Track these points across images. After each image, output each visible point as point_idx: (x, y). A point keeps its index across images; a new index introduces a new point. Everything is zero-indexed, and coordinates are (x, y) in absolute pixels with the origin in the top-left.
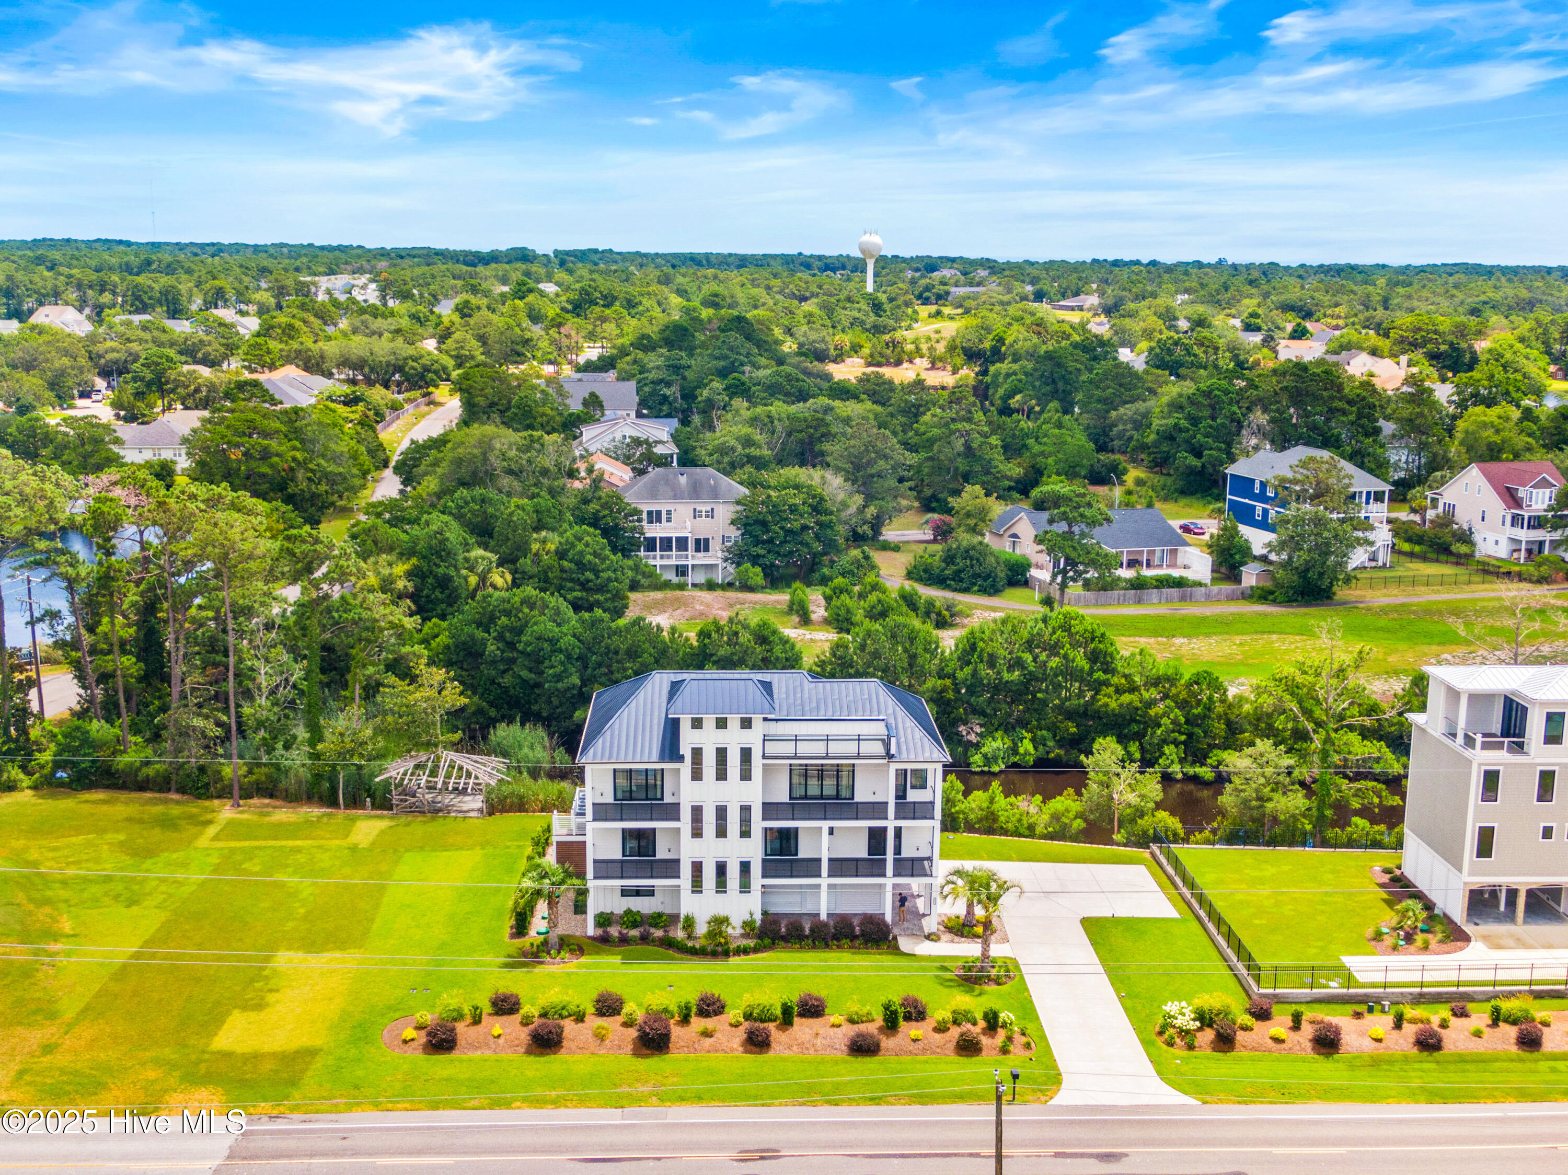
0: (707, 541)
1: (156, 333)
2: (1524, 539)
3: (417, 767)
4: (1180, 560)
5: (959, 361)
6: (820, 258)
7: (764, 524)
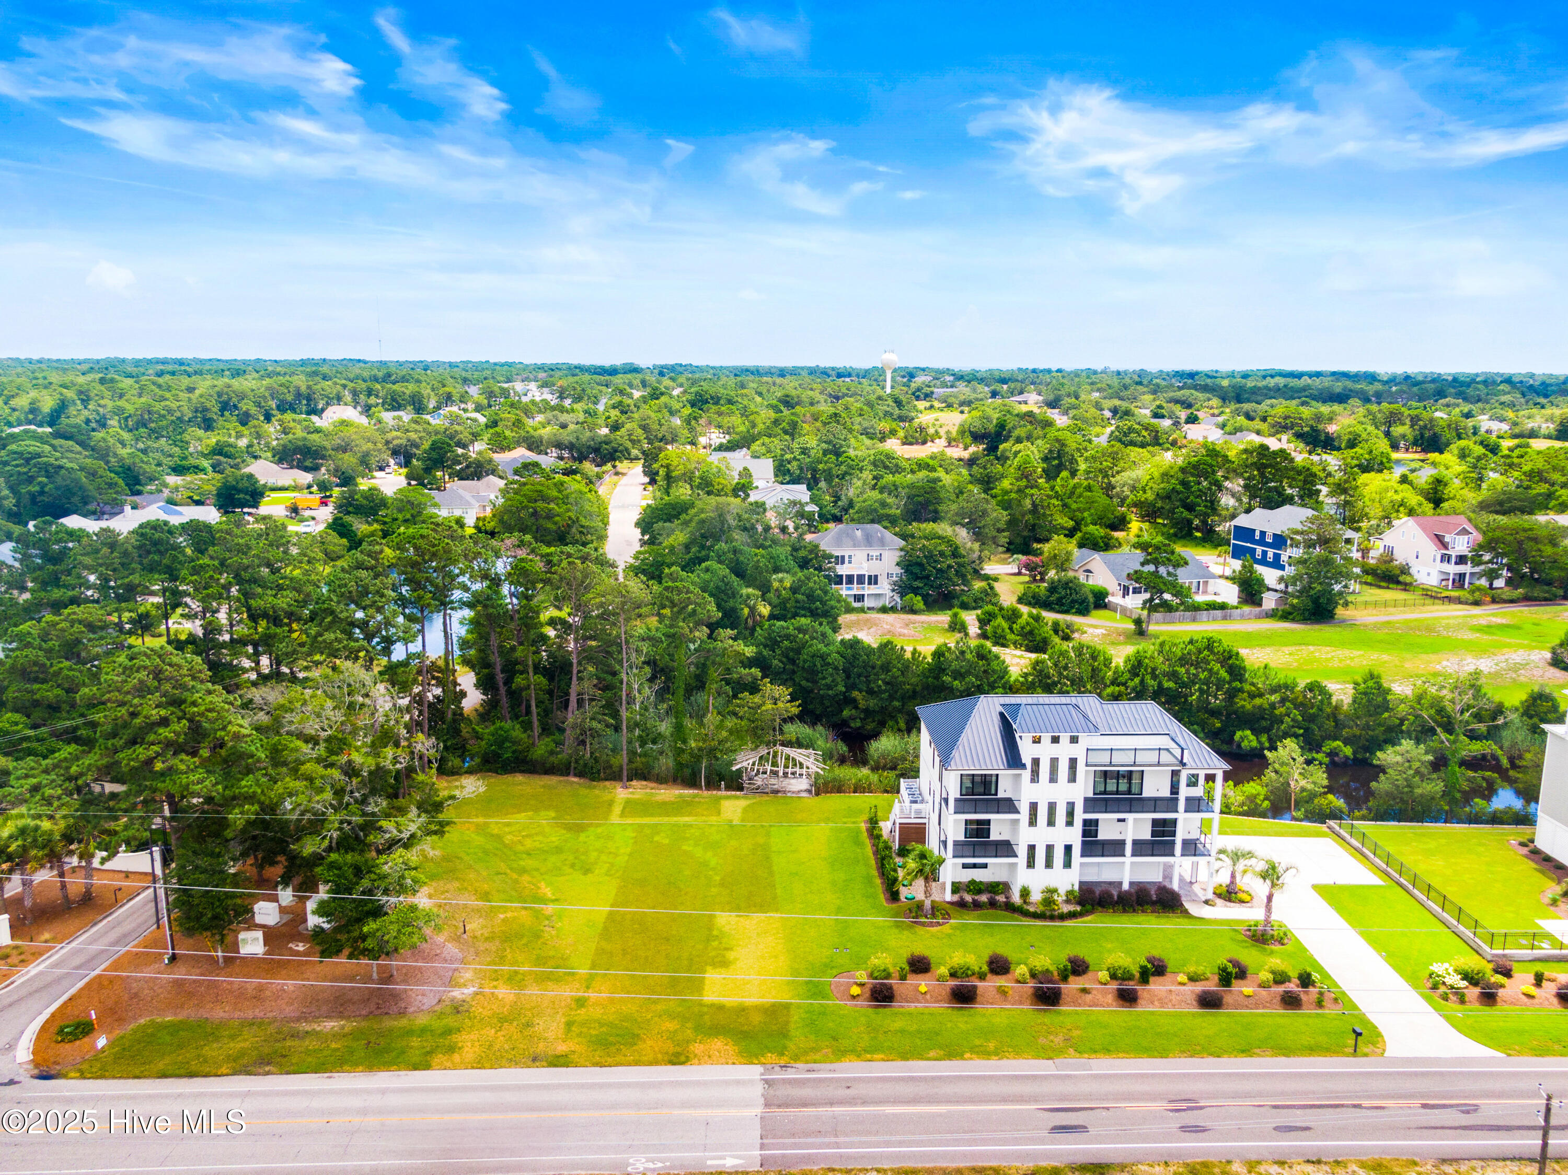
0: (876, 576)
1: (425, 426)
2: (1452, 572)
3: (761, 758)
4: (1211, 589)
5: (968, 440)
6: (833, 369)
7: (920, 565)
